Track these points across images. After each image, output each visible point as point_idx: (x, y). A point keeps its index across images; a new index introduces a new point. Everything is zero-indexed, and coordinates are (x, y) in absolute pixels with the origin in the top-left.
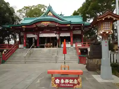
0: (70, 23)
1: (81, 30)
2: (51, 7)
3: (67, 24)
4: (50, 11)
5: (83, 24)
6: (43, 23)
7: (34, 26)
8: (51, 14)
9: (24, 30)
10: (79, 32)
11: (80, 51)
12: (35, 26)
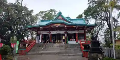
0: (76, 25)
1: (84, 30)
2: (61, 13)
3: (73, 26)
4: (60, 16)
5: (86, 26)
6: (55, 25)
8: (61, 18)
10: (83, 32)
11: (83, 47)
12: (49, 27)
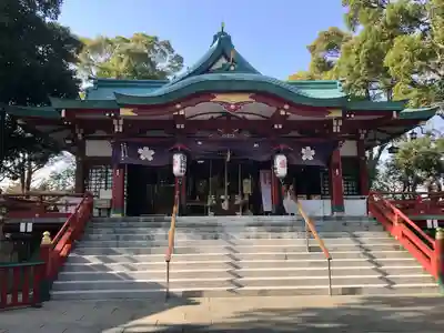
1: (358, 138)
4: (222, 55)
5: (398, 112)
6: (220, 98)
7: (178, 110)
9: (118, 129)
12: (182, 113)
